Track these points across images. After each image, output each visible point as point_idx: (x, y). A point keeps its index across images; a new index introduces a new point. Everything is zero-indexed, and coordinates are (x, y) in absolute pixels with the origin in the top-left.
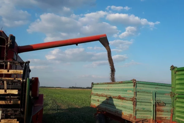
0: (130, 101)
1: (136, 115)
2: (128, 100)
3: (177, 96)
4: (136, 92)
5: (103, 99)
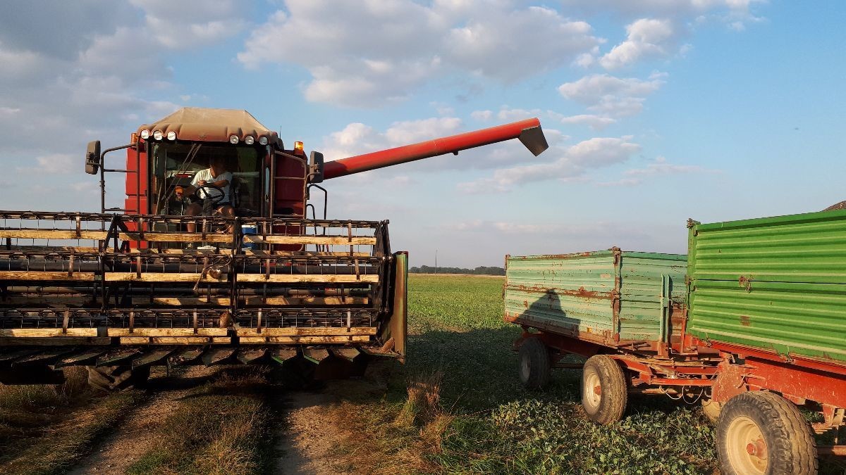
0: (607, 300)
1: (619, 331)
2: (601, 298)
3: (694, 283)
4: (621, 279)
5: (533, 299)
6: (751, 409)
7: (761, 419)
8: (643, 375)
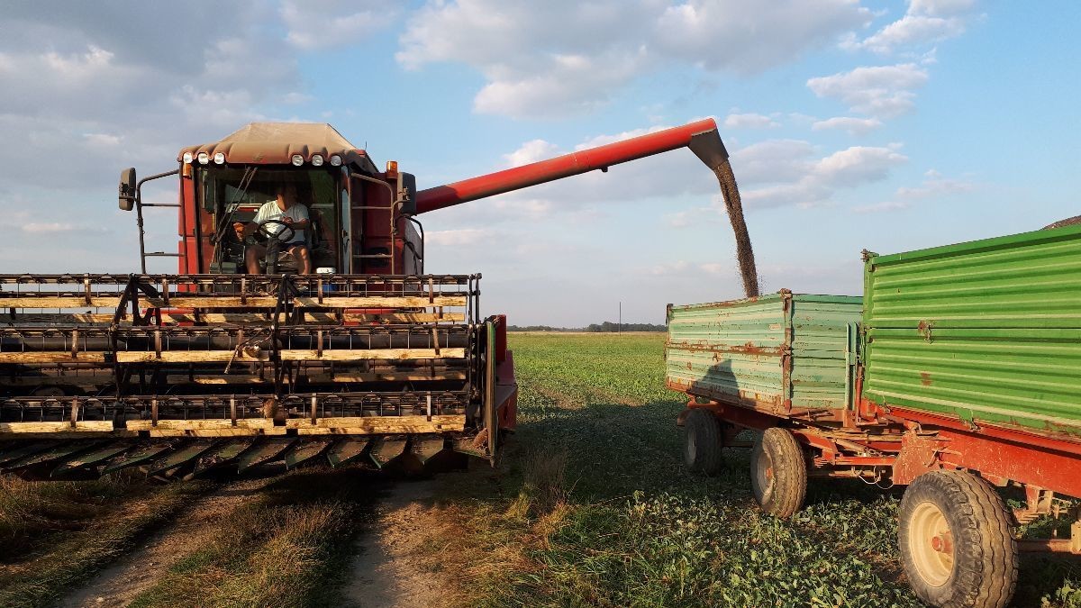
0: (776, 357)
1: (791, 396)
4: (792, 329)
6: (935, 492)
7: (946, 505)
8: (826, 453)
